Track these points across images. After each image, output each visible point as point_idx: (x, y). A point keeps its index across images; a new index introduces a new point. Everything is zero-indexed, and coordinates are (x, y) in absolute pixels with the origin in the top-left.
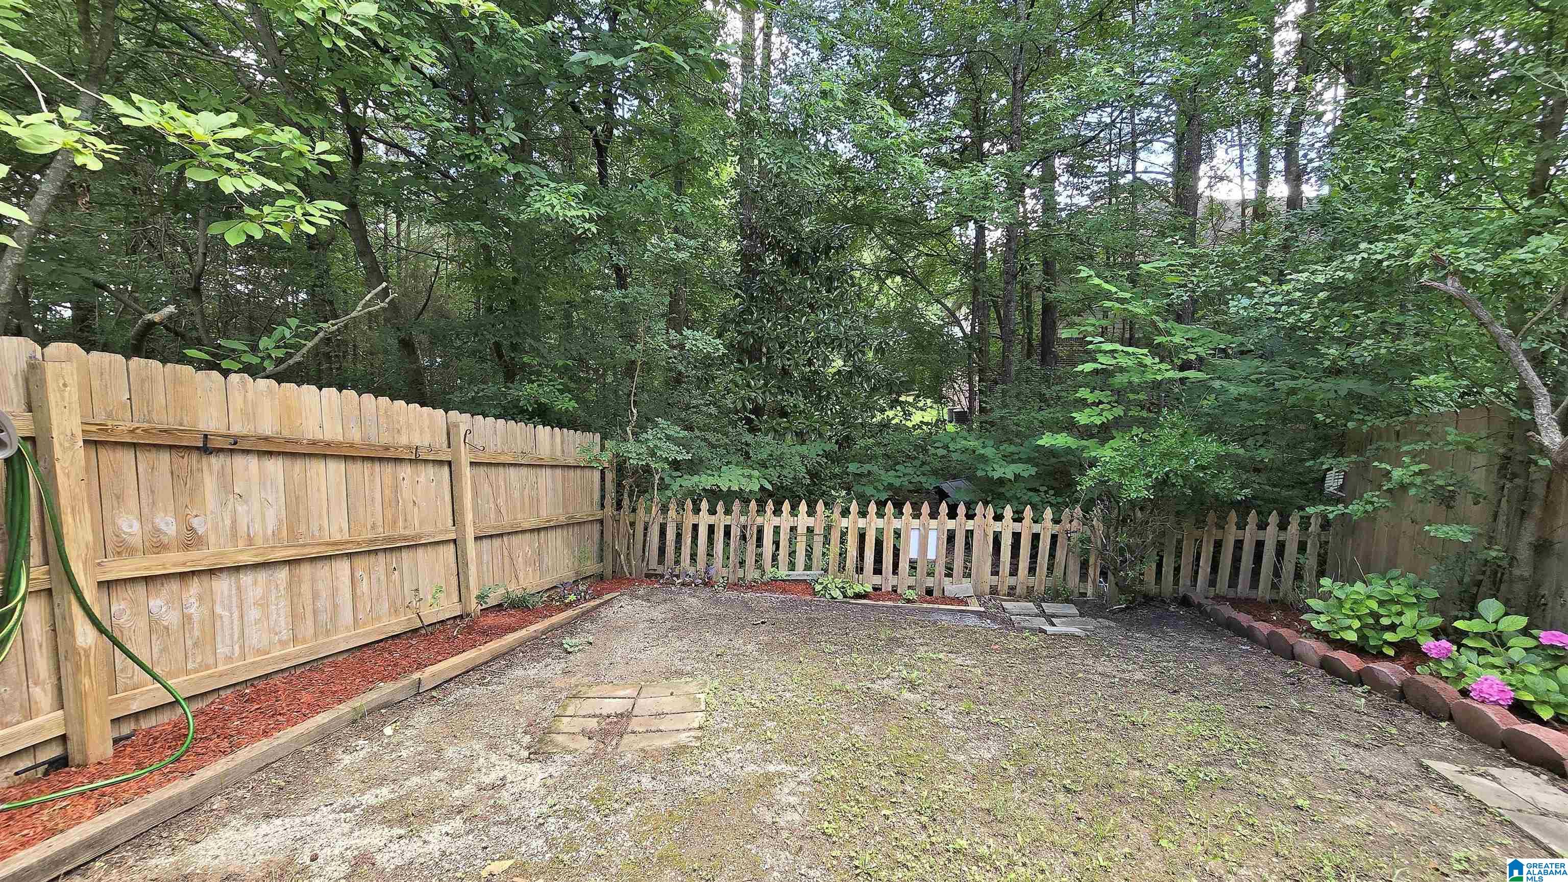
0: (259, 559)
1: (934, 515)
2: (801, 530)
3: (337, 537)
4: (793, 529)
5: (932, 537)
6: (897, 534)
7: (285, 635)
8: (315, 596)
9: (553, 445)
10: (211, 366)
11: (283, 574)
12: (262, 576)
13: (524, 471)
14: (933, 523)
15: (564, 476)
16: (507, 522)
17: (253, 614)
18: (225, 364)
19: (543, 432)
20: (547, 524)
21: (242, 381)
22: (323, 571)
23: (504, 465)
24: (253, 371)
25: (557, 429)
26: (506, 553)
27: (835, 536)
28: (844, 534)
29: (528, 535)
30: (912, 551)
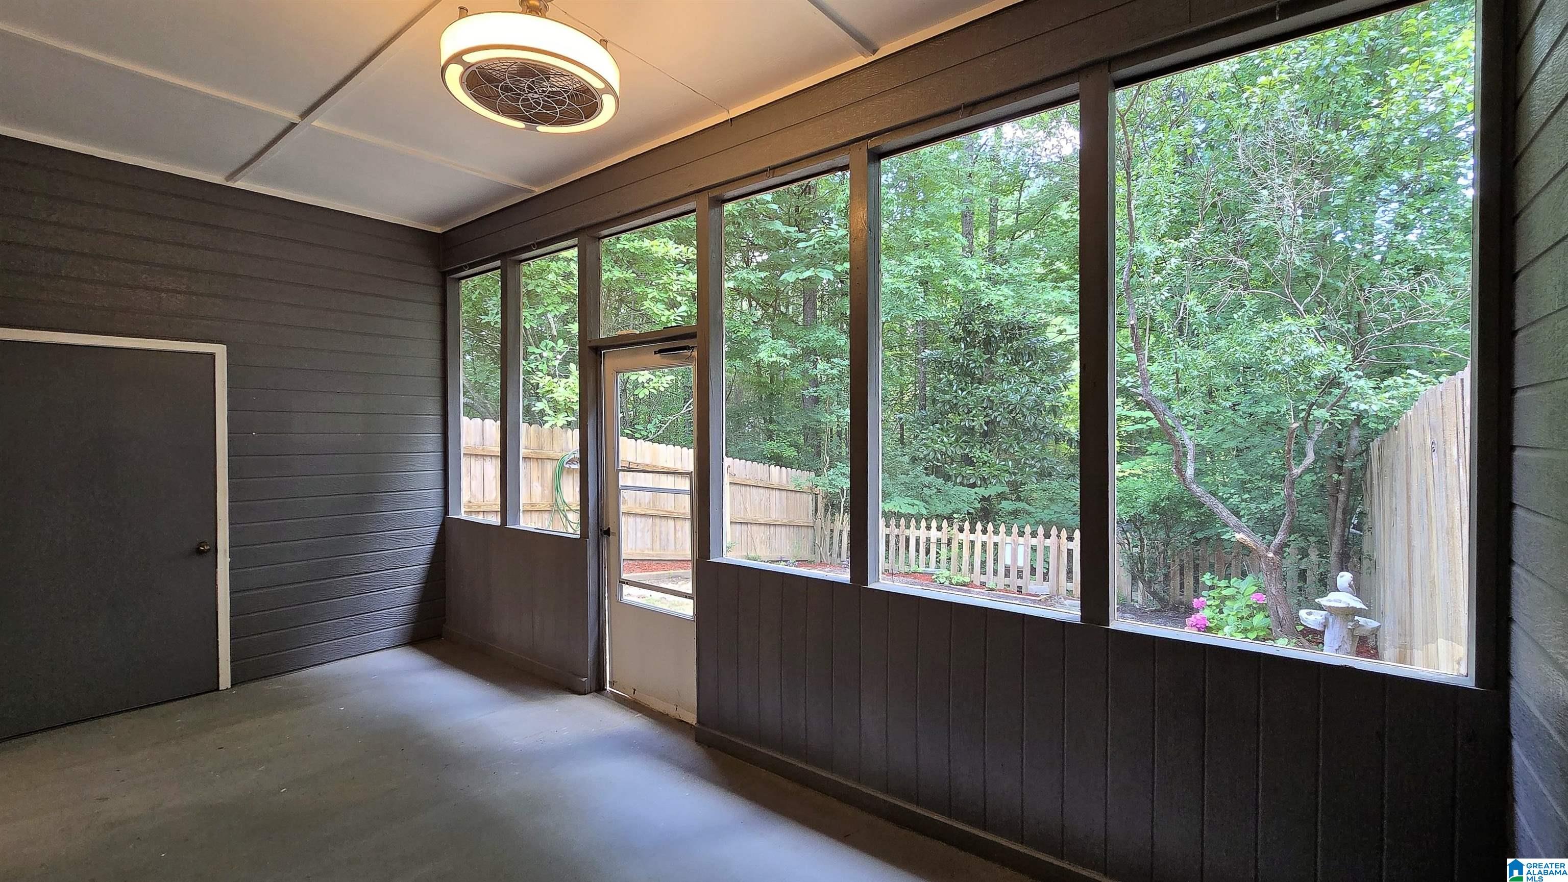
0: (643, 513)
1: (1021, 534)
2: (933, 540)
3: (669, 509)
4: (928, 539)
5: (1021, 550)
6: (996, 544)
7: (649, 546)
8: (661, 533)
9: (780, 477)
10: (632, 437)
11: (650, 520)
12: (643, 519)
13: (761, 491)
14: (1021, 540)
15: (787, 497)
16: (750, 517)
17: (639, 534)
18: (637, 435)
19: (775, 470)
20: (775, 523)
21: (641, 442)
22: (664, 522)
23: (750, 486)
24: (645, 438)
25: (783, 468)
26: (749, 534)
27: (955, 545)
28: (961, 545)
29: (763, 527)
30: (1006, 558)
